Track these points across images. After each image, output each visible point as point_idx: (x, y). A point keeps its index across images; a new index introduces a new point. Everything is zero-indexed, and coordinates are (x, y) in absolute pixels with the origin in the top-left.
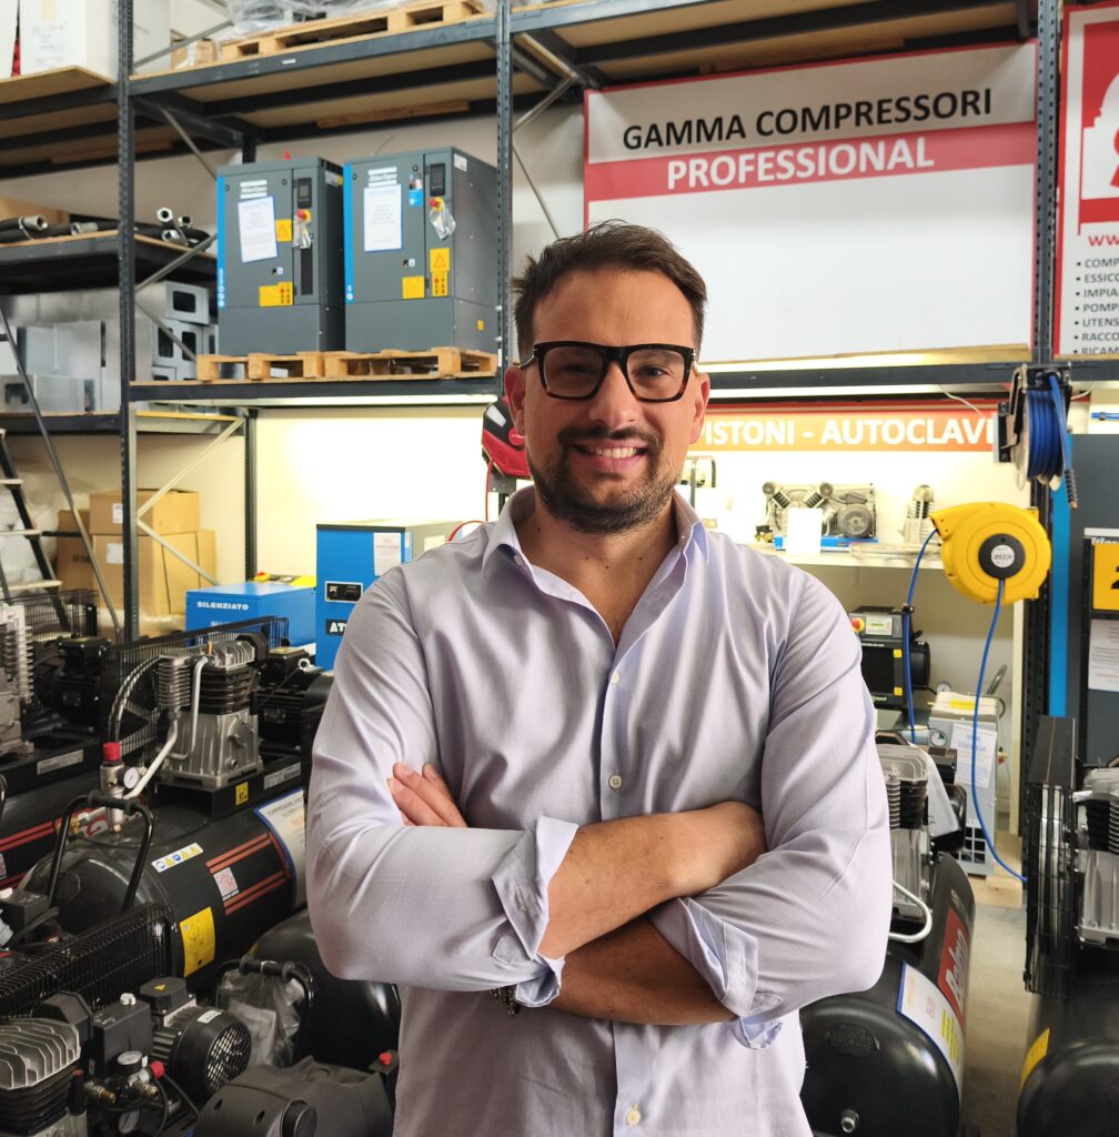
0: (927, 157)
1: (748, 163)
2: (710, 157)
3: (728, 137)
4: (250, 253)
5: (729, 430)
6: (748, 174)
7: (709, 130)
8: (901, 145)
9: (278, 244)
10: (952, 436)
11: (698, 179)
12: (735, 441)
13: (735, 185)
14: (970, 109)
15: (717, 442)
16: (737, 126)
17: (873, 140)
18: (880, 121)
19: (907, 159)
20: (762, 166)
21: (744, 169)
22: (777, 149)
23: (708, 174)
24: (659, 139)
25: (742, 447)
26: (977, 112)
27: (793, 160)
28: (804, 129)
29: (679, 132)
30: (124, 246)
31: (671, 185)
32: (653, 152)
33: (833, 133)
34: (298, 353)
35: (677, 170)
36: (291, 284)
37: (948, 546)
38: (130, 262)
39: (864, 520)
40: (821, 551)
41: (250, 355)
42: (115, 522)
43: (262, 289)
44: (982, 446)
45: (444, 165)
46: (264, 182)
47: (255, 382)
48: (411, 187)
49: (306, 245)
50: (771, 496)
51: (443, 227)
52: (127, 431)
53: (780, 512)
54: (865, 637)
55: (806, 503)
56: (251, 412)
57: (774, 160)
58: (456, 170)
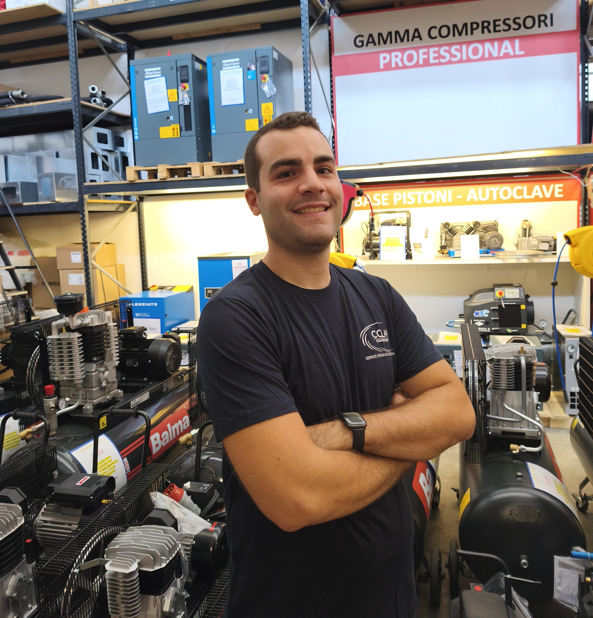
0: (520, 50)
1: (424, 54)
2: (403, 51)
3: (412, 40)
4: (152, 109)
5: (416, 196)
6: (424, 60)
7: (402, 36)
8: (506, 43)
9: (169, 102)
10: (537, 194)
11: (396, 63)
12: (420, 202)
13: (417, 65)
14: (542, 24)
15: (409, 203)
16: (417, 34)
17: (492, 41)
18: (495, 31)
19: (510, 51)
20: (432, 55)
21: (422, 57)
22: (440, 46)
23: (402, 60)
24: (374, 42)
25: (424, 205)
26: (546, 25)
27: (449, 52)
28: (454, 35)
29: (385, 38)
30: (76, 106)
31: (382, 67)
32: (371, 49)
33: (469, 38)
34: (187, 163)
35: (385, 58)
36: (179, 125)
37: (576, 250)
38: (79, 115)
39: (499, 240)
40: (480, 257)
41: (158, 165)
42: (73, 262)
43: (161, 129)
44: (553, 198)
45: (268, 56)
46: (159, 69)
47: (162, 180)
48: (248, 69)
49: (186, 103)
50: (447, 230)
51: (269, 91)
52: (83, 211)
53: (451, 238)
54: (505, 299)
55: (466, 232)
56: (140, 198)
57: (438, 52)
58: (274, 59)
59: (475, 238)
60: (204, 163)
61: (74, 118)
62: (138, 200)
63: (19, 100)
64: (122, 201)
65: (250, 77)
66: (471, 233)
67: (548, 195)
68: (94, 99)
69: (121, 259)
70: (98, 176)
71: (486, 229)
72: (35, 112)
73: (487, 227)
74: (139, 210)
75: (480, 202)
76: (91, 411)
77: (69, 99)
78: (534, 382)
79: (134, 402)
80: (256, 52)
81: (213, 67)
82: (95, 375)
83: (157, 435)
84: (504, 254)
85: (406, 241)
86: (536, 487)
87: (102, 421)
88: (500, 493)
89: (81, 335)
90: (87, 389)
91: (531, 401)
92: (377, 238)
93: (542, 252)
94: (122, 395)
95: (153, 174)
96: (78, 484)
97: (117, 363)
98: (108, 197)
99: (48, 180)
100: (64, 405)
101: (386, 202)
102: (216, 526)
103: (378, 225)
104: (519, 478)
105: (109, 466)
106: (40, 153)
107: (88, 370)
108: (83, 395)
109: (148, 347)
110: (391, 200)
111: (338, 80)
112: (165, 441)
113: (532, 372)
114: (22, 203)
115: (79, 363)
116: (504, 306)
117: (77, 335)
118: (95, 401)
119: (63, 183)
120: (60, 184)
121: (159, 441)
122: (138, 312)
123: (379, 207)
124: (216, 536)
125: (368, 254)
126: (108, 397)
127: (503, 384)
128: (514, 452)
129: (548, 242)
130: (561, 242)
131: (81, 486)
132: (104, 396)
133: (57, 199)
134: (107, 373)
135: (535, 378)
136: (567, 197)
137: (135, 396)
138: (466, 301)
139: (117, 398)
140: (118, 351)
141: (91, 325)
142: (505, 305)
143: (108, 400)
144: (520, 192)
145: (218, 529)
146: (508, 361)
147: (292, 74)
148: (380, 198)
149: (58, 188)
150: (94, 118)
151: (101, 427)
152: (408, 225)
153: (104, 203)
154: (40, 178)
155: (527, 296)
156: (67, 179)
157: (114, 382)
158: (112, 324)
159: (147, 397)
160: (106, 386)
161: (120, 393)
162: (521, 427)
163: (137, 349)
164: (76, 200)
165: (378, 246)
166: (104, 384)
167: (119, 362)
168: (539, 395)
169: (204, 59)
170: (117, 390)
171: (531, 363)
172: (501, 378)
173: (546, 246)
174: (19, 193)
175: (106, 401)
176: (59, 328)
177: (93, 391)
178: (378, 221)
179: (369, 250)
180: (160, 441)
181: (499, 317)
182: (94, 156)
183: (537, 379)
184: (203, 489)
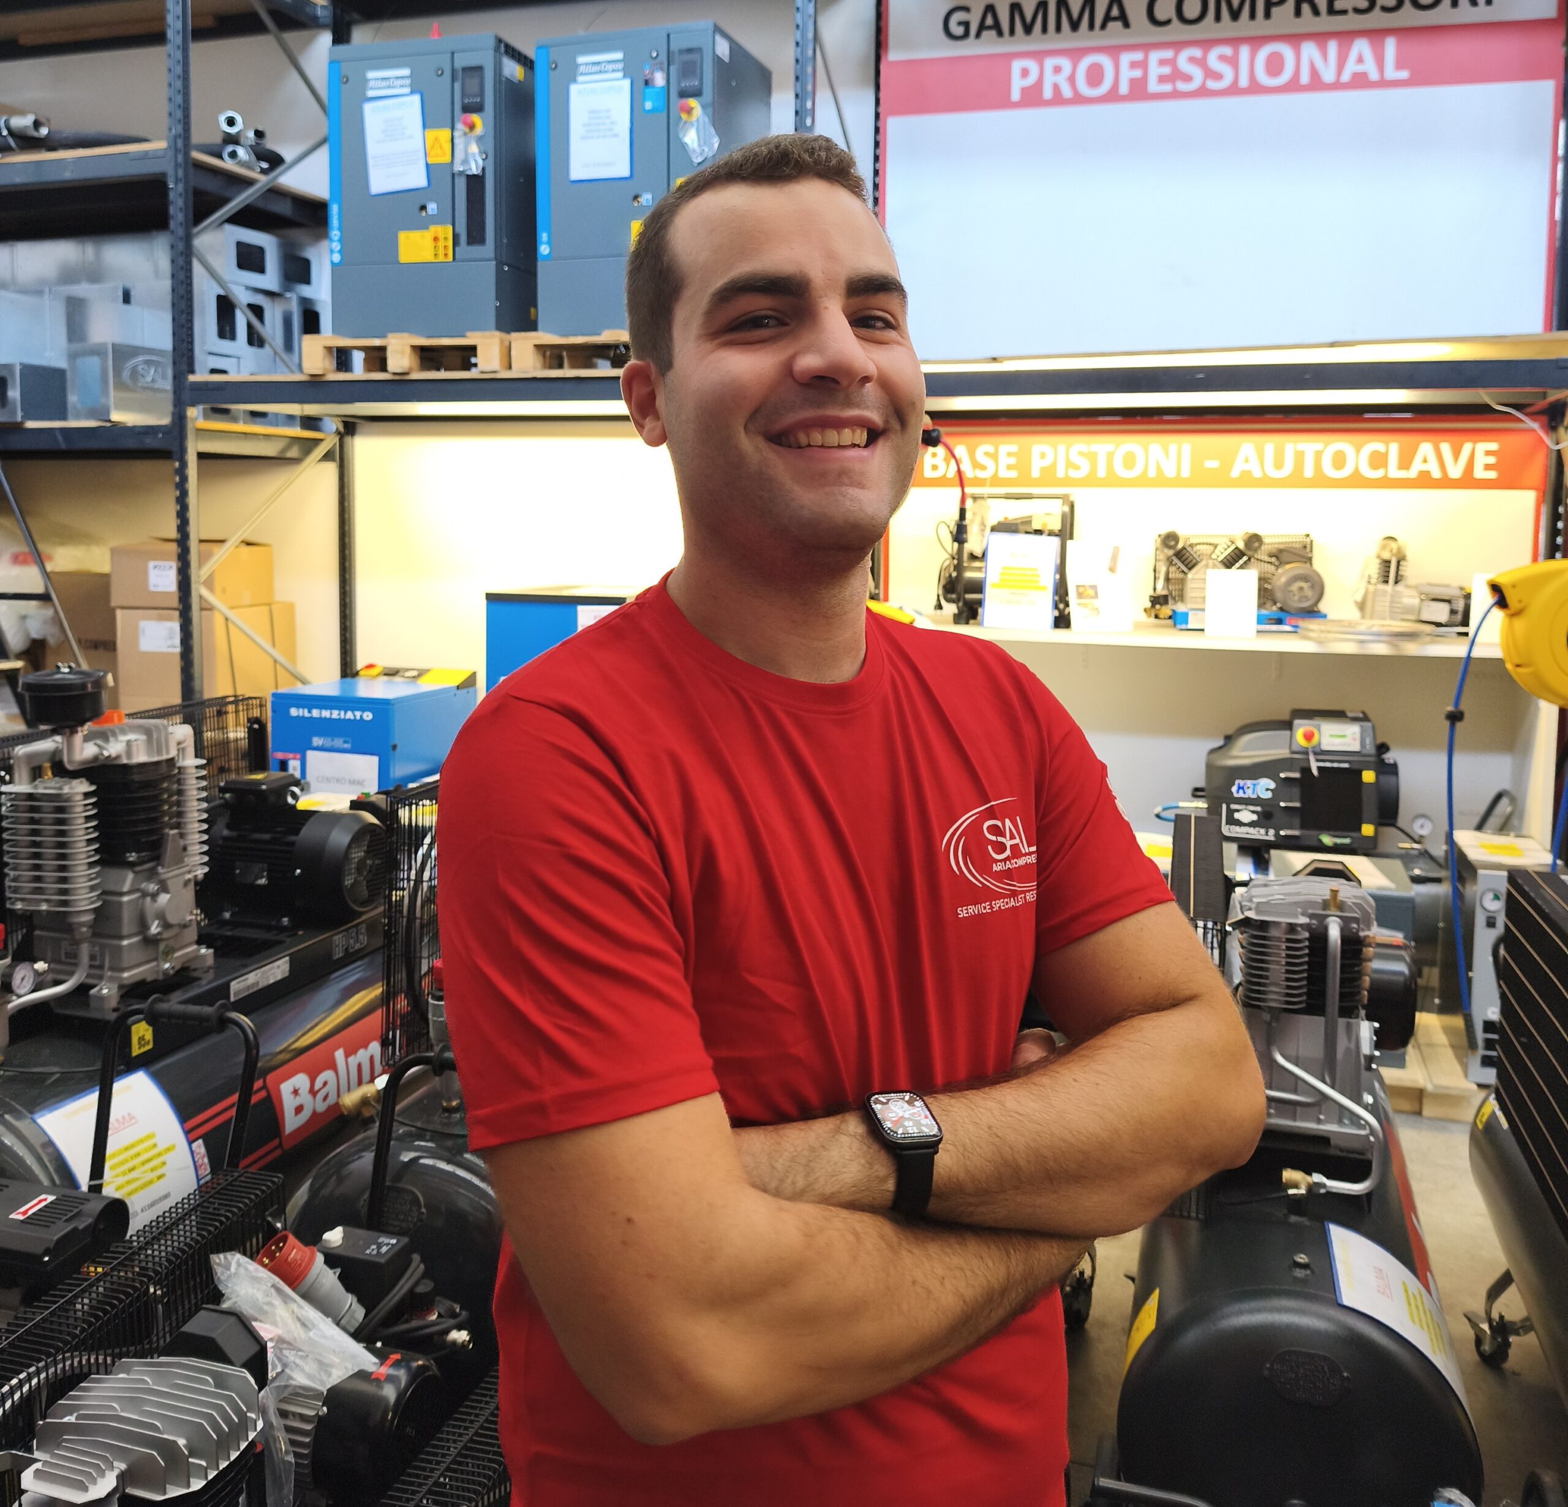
0: (1399, 66)
1: (1134, 65)
2: (1076, 55)
4: (381, 181)
5: (1092, 458)
6: (1133, 82)
7: (1075, 15)
8: (1361, 47)
9: (427, 165)
10: (1425, 467)
11: (1056, 88)
12: (1102, 473)
13: (1112, 96)
15: (1074, 474)
16: (1117, 11)
17: (1320, 38)
18: (1331, 11)
19: (1370, 68)
20: (1155, 70)
21: (1127, 74)
22: (1179, 46)
23: (1072, 80)
24: (997, 27)
25: (1113, 481)
26: (1473, 2)
27: (1202, 63)
28: (1218, 18)
29: (1029, 17)
30: (177, 165)
31: (1015, 95)
32: (988, 46)
33: (1261, 26)
34: (469, 334)
35: (1025, 73)
36: (450, 228)
37: (1519, 624)
38: (186, 191)
39: (1312, 587)
40: (1258, 632)
41: (390, 335)
42: (152, 589)
43: (403, 236)
44: (1468, 481)
45: (699, 50)
46: (406, 72)
47: (397, 378)
48: (647, 83)
49: (474, 169)
50: (1171, 552)
51: (700, 146)
52: (183, 451)
53: (1181, 576)
54: (1320, 753)
55: (1222, 562)
56: (346, 424)
57: (1172, 62)
58: (718, 60)
59: (1246, 580)
60: (514, 335)
61: (172, 195)
62: (342, 429)
63: (27, 142)
64: (297, 431)
65: (648, 105)
66: (1237, 565)
67: (1455, 471)
68: (230, 148)
69: (285, 590)
70: (234, 360)
71: (1280, 556)
72: (68, 175)
73: (1281, 551)
74: (341, 459)
75: (1267, 482)
76: (113, 1003)
77: (159, 145)
78: (1366, 993)
79: (242, 984)
80: (668, 36)
81: (552, 73)
82: (130, 901)
83: (301, 1080)
84: (1323, 627)
85: (1058, 577)
86: (1346, 1302)
87: (138, 1032)
88: (1241, 1313)
89: (93, 788)
90: (107, 941)
91: (1353, 1046)
92: (977, 564)
93: (1429, 628)
94: (210, 961)
95: (377, 358)
96: (17, 1216)
97: (201, 872)
98: (258, 419)
99: (93, 363)
100: (28, 984)
101: (1009, 467)
102: (397, 1364)
103: (983, 530)
104: (1298, 1270)
105: (149, 1160)
106: (81, 290)
107: (111, 887)
108: (92, 957)
109: (297, 832)
110: (1023, 464)
111: (894, 125)
112: (325, 1098)
113: (1359, 965)
114: (22, 423)
115: (86, 867)
116: (1315, 772)
117: (82, 786)
118: (126, 975)
119: (134, 372)
120: (126, 374)
121: (305, 1098)
122: (319, 735)
123: (988, 482)
124: (390, 1393)
125: (950, 609)
126: (167, 966)
127: (1275, 996)
128: (1291, 1192)
129: (1449, 601)
130: (1482, 600)
131: (22, 1221)
132: (154, 964)
133: (116, 416)
134: (164, 898)
135: (1367, 981)
136: (1507, 480)
137: (245, 966)
138: (1213, 751)
139: (195, 970)
140: (205, 837)
141: (125, 761)
142: (1319, 768)
143: (165, 972)
144: (1377, 460)
145: (402, 1374)
146: (1292, 928)
147: (768, 104)
148: (994, 456)
149: (120, 385)
150: (225, 201)
151: (136, 1051)
152: (1065, 533)
153: (245, 433)
154: (73, 356)
155: (1383, 748)
156: (148, 363)
157: (185, 926)
158: (190, 762)
159: (283, 972)
160: (158, 934)
161: (204, 956)
162: (1319, 1121)
163: (267, 837)
164: (165, 421)
165: (978, 587)
166: (154, 929)
167: (206, 869)
168: (1377, 1032)
169: (530, 52)
170: (195, 947)
171: (1359, 937)
172: (1267, 978)
173: (1441, 613)
174: (14, 394)
175: (161, 977)
176: (35, 763)
177: (120, 947)
178: (983, 518)
179: (954, 596)
180: (310, 1097)
181: (1302, 801)
182: (225, 307)
183: (1372, 982)
184: (375, 1252)
